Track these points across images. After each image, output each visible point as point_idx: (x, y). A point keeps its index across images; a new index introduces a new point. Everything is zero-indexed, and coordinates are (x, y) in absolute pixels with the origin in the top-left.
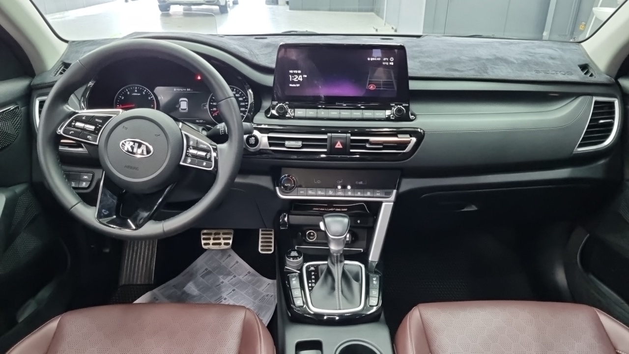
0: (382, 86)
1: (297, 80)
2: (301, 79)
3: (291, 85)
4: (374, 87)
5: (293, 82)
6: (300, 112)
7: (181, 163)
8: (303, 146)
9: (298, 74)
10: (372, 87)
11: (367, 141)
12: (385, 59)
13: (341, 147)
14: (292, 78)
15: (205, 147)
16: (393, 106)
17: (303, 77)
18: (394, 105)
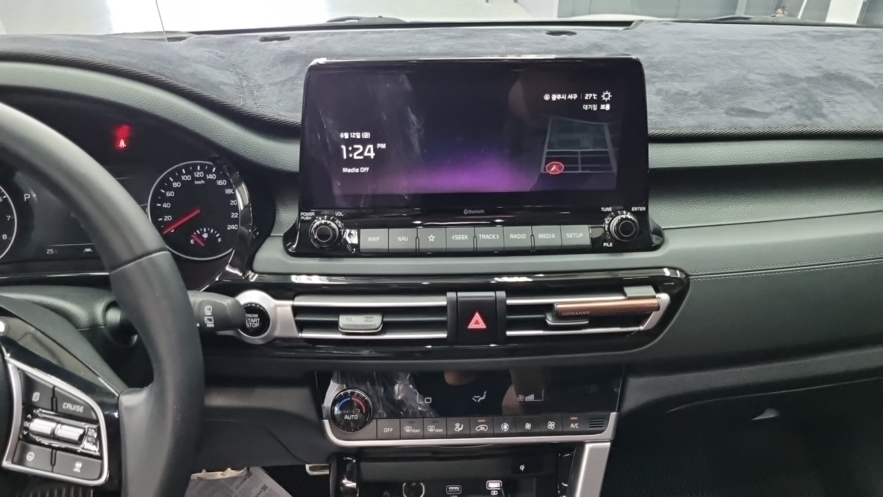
0: (580, 166)
1: (361, 157)
2: (372, 155)
3: (345, 170)
4: (560, 168)
5: (351, 163)
6: (373, 238)
7: (6, 464)
8: (386, 327)
9: (364, 142)
10: (554, 169)
11: (550, 307)
12: (588, 96)
13: (482, 325)
14: (348, 152)
15: (80, 409)
16: (608, 213)
17: (376, 150)
18: (609, 209)
